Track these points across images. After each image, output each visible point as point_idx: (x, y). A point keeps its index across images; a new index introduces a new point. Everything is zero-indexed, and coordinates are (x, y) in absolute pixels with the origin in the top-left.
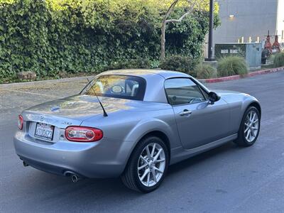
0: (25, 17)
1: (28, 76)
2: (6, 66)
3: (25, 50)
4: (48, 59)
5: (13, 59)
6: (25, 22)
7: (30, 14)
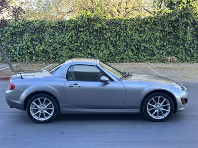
0: (177, 21)
1: (170, 59)
2: (161, 52)
3: (176, 43)
4: (193, 49)
5: (167, 48)
6: (177, 24)
7: (180, 18)
